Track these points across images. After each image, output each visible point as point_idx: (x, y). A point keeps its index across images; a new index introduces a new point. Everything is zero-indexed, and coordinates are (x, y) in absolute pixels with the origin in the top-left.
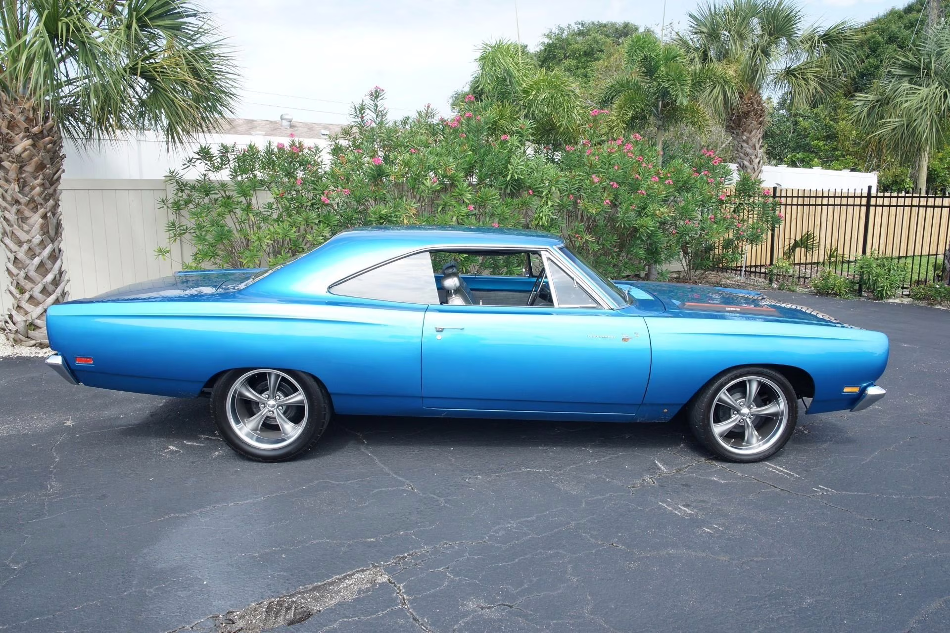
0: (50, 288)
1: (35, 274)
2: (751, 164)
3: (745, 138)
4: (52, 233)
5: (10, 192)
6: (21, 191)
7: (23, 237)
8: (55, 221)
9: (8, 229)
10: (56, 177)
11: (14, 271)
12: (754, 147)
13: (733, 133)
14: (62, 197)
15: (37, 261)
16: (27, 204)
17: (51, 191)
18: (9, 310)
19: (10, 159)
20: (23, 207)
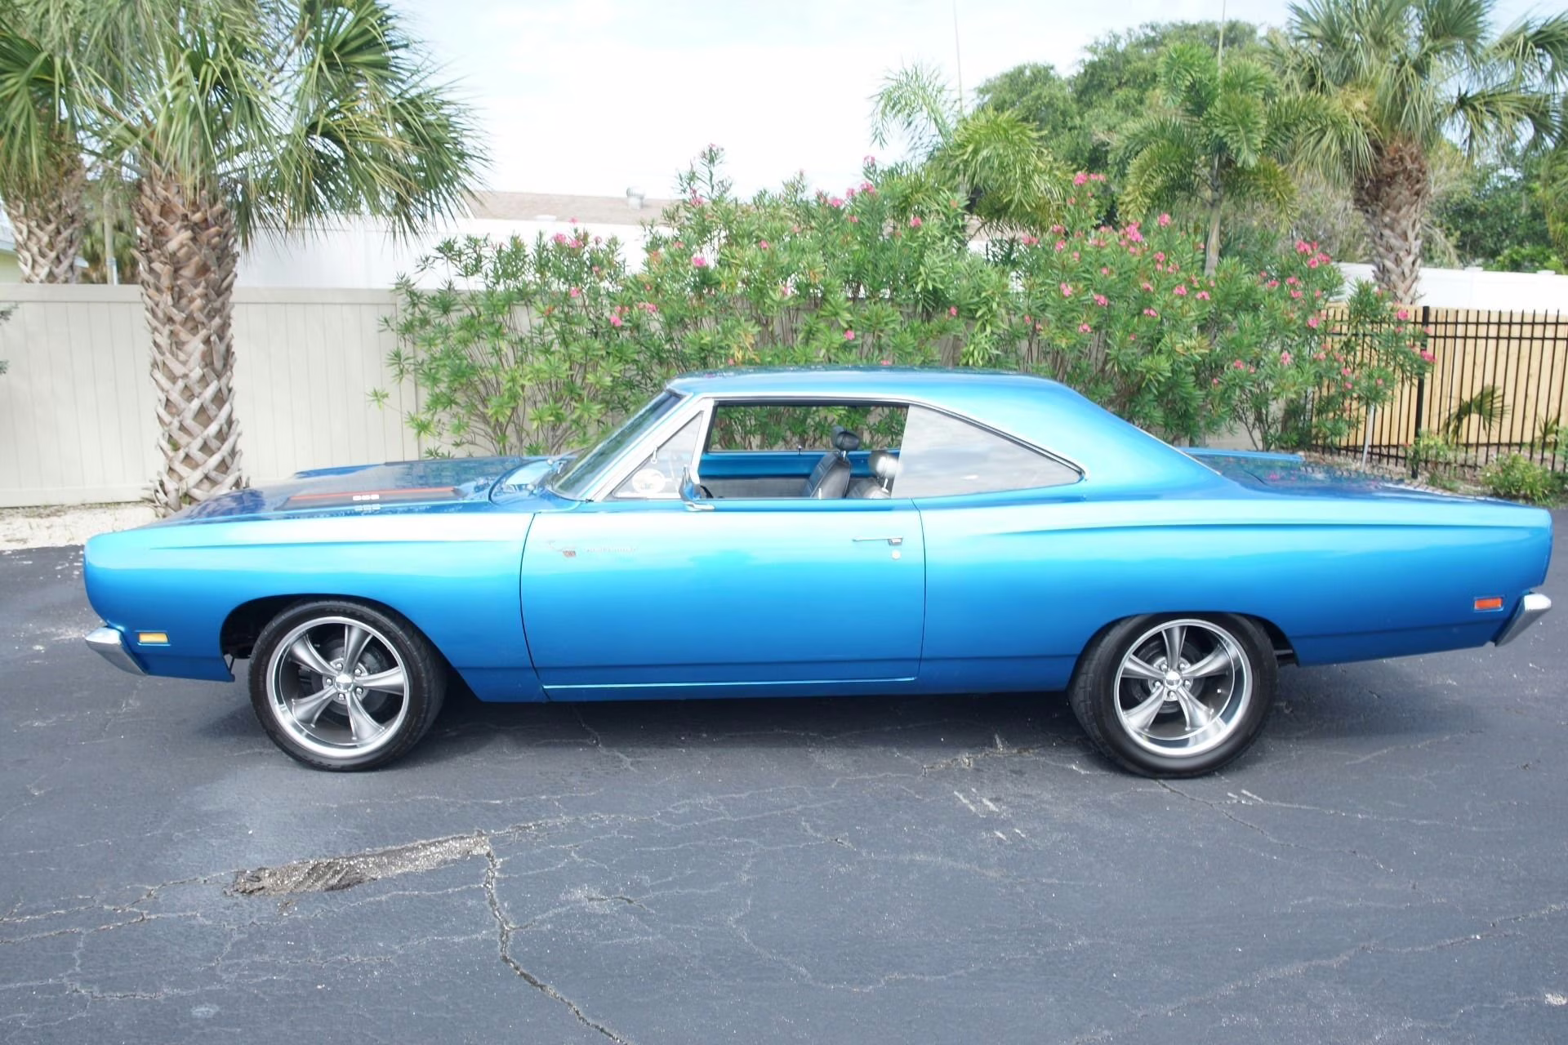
0: (214, 444)
1: (193, 423)
2: (1398, 265)
3: (1387, 219)
4: (218, 365)
5: (162, 306)
6: (176, 304)
7: (178, 369)
8: (222, 348)
9: (159, 358)
10: (225, 284)
11: (167, 418)
12: (1405, 236)
13: (1367, 211)
14: (233, 314)
15: (195, 404)
16: (184, 323)
17: (217, 304)
18: (159, 473)
19: (162, 259)
20: (178, 327)
